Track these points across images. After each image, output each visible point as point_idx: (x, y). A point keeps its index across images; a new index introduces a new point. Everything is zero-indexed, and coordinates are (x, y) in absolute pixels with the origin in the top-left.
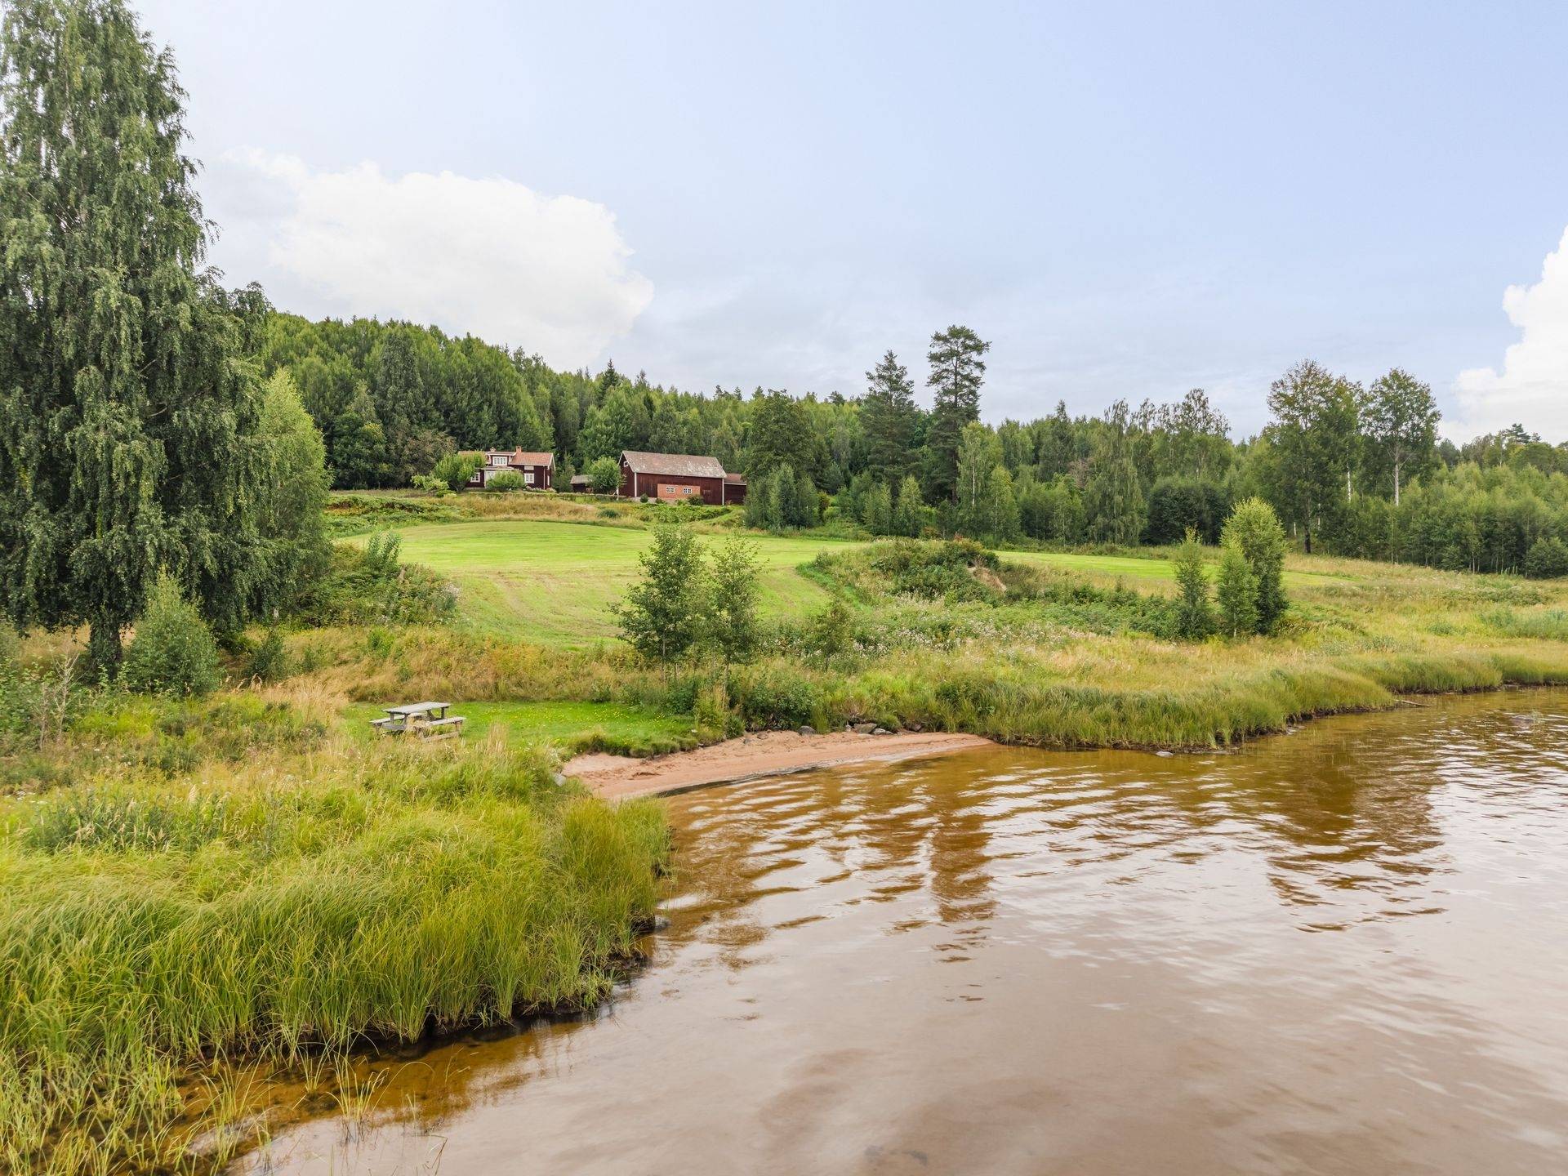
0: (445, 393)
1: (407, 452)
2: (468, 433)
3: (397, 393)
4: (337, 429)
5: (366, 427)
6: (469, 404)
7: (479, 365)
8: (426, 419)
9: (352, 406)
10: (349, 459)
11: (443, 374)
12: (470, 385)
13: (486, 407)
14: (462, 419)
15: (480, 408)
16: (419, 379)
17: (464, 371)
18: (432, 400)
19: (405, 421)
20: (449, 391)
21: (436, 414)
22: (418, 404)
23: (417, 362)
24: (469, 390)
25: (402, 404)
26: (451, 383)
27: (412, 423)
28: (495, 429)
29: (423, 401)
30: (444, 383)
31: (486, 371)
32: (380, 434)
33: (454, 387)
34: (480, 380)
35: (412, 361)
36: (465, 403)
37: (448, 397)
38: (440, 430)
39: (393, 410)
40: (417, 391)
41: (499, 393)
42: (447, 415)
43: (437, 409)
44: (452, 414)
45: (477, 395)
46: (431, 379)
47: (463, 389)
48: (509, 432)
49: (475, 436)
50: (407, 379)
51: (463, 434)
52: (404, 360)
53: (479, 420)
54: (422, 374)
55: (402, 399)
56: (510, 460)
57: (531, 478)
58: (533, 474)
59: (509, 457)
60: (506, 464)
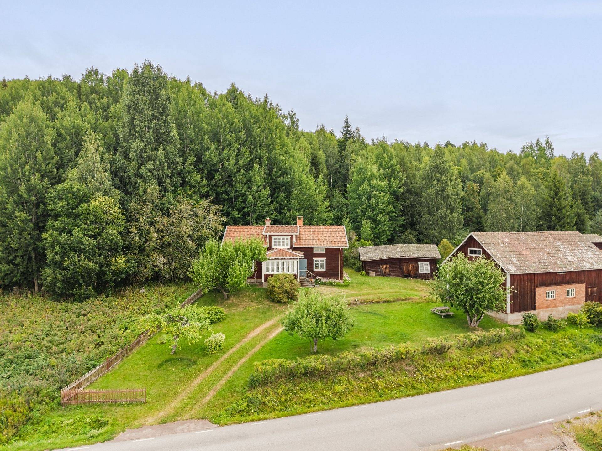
0: (208, 149)
1: (154, 235)
2: (236, 198)
3: (143, 151)
4: (50, 207)
5: (94, 203)
6: (236, 163)
7: (247, 115)
8: (183, 184)
9: (74, 173)
10: (64, 255)
11: (205, 126)
12: (238, 139)
13: (256, 166)
14: (229, 180)
15: (249, 167)
16: (174, 132)
17: (231, 123)
18: (191, 159)
19: (153, 189)
20: (213, 147)
21: (197, 177)
22: (171, 165)
23: (171, 108)
24: (237, 146)
25: (150, 165)
26: (215, 137)
27: (165, 190)
28: (266, 192)
29: (180, 160)
30: (206, 137)
31: (255, 122)
32: (116, 210)
33: (219, 142)
34: (249, 133)
35: (165, 108)
36: (232, 162)
37: (211, 155)
38: (202, 196)
39: (138, 174)
40: (170, 148)
41: (270, 148)
42: (210, 177)
43: (199, 171)
44: (217, 176)
45: (246, 151)
46: (190, 133)
47: (230, 145)
48: (283, 195)
49: (244, 201)
50: (157, 131)
51: (230, 201)
52: (154, 106)
53: (249, 182)
54: (179, 127)
55: (150, 158)
56: (294, 241)
57: (322, 264)
58: (325, 259)
59: (292, 236)
60: (289, 247)
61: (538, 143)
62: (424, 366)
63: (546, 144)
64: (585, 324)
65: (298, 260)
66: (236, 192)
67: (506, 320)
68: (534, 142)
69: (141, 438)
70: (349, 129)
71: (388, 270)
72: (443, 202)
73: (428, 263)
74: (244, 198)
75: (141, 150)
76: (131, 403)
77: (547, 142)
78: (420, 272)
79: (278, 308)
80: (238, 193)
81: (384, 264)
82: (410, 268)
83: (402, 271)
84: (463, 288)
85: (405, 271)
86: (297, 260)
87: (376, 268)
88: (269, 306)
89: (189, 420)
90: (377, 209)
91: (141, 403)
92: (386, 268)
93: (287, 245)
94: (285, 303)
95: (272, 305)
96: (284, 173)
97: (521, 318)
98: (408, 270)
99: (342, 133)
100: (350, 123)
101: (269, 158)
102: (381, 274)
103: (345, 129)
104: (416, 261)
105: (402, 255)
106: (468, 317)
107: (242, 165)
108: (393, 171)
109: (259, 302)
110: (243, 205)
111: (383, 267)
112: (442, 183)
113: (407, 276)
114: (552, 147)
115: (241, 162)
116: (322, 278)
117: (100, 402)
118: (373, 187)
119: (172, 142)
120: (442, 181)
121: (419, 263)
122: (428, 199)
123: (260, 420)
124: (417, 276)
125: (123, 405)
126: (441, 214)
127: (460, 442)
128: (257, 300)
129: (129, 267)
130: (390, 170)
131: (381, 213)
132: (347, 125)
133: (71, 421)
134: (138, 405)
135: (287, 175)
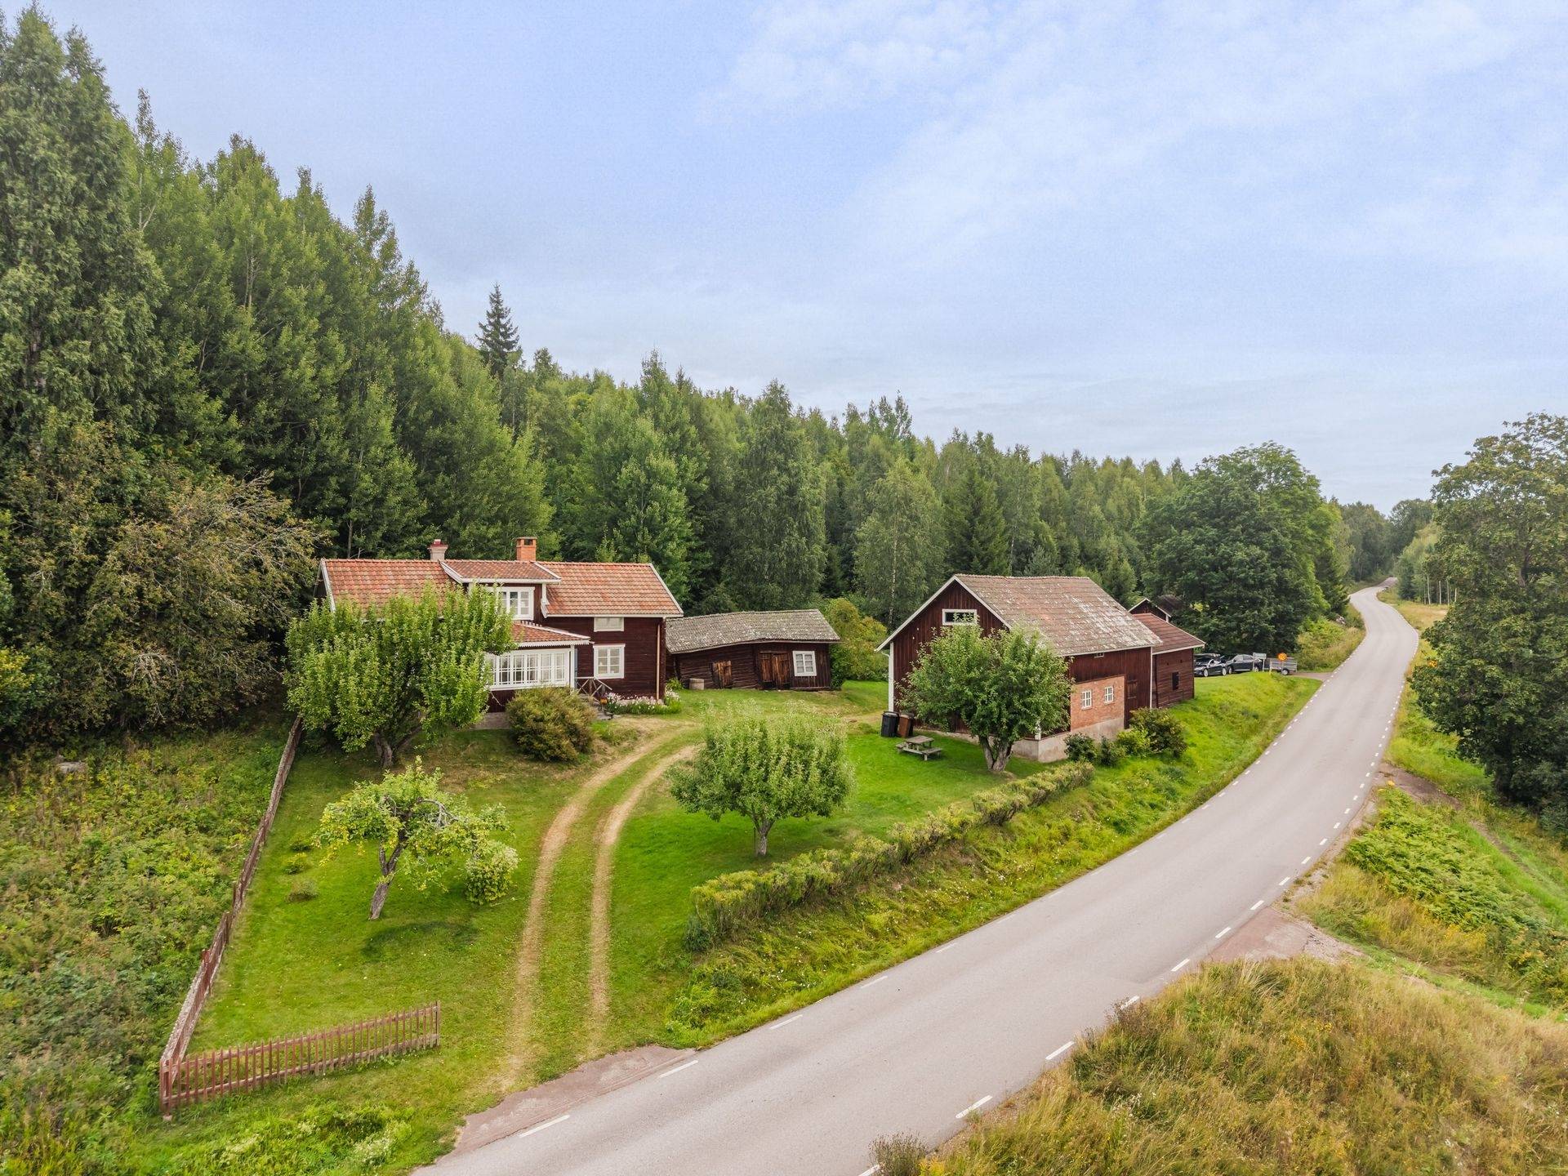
2: (321, 478)
3: (46, 302)
6: (318, 374)
13: (375, 390)
21: (207, 405)
25: (78, 350)
28: (408, 466)
29: (158, 349)
30: (224, 283)
35: (112, 172)
36: (303, 370)
37: (243, 343)
40: (138, 304)
41: (398, 343)
43: (211, 387)
53: (357, 436)
56: (544, 601)
57: (615, 661)
58: (621, 647)
59: (538, 586)
60: (531, 616)
61: (884, 406)
62: (991, 853)
63: (897, 410)
64: (1147, 751)
65: (573, 650)
66: (320, 459)
67: (1034, 754)
68: (877, 403)
69: (534, 1124)
70: (503, 321)
71: (729, 672)
72: (791, 519)
73: (813, 653)
74: (342, 480)
75: (42, 297)
76: (399, 1053)
77: (900, 405)
78: (797, 674)
79: (557, 776)
80: (326, 464)
81: (721, 660)
82: (776, 666)
83: (758, 671)
84: (991, 686)
85: (766, 676)
86: (567, 650)
87: (702, 669)
88: (530, 773)
89: (608, 1056)
90: (666, 529)
91: (428, 1046)
92: (725, 668)
93: (524, 611)
94: (571, 762)
95: (537, 771)
96: (441, 416)
97: (1064, 747)
98: (771, 670)
99: (484, 328)
100: (504, 305)
101: (399, 372)
102: (715, 683)
103: (492, 320)
104: (787, 648)
105: (759, 635)
106: (987, 751)
107: (329, 381)
108: (684, 438)
109: (495, 767)
110: (342, 501)
111: (719, 666)
112: (789, 476)
113: (770, 685)
114: (909, 416)
115: (328, 372)
116: (619, 697)
117: (300, 1072)
118: (651, 474)
119: (141, 288)
120: (787, 470)
121: (795, 653)
122: (761, 510)
123: (775, 1016)
124: (791, 683)
125: (384, 1065)
126: (790, 546)
127: (1186, 961)
128: (485, 760)
129: (34, 686)
130: (678, 435)
131: (671, 539)
132: (496, 308)
133: (249, 1142)
134: (421, 1056)
135: (454, 422)
